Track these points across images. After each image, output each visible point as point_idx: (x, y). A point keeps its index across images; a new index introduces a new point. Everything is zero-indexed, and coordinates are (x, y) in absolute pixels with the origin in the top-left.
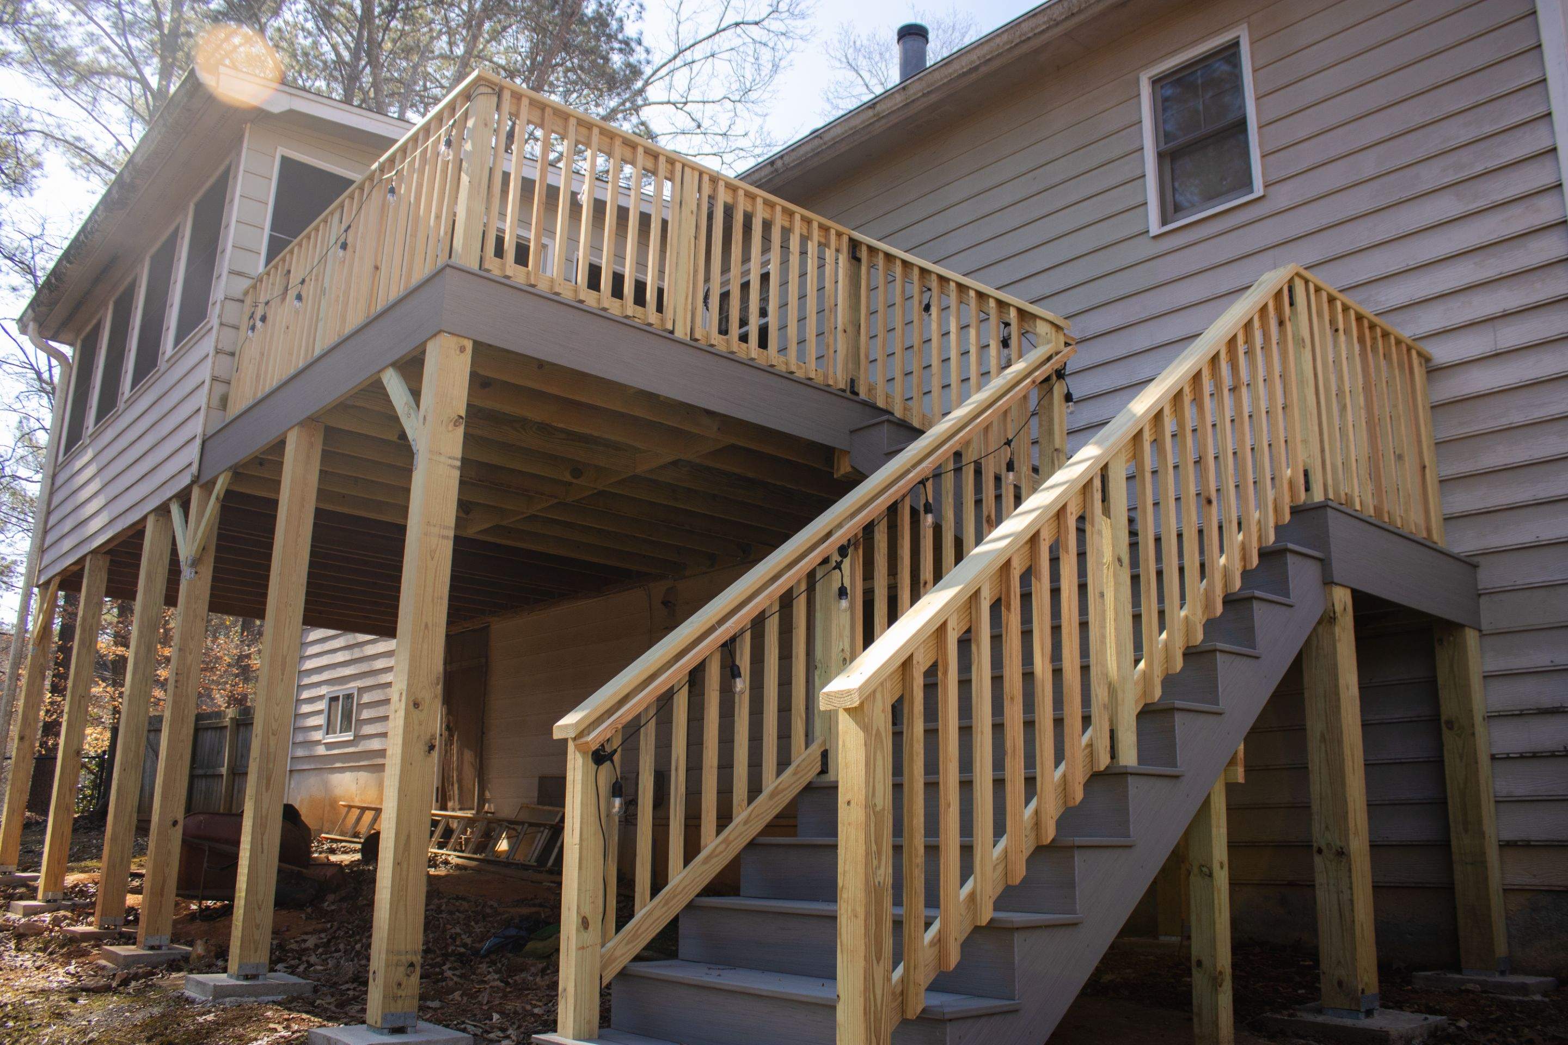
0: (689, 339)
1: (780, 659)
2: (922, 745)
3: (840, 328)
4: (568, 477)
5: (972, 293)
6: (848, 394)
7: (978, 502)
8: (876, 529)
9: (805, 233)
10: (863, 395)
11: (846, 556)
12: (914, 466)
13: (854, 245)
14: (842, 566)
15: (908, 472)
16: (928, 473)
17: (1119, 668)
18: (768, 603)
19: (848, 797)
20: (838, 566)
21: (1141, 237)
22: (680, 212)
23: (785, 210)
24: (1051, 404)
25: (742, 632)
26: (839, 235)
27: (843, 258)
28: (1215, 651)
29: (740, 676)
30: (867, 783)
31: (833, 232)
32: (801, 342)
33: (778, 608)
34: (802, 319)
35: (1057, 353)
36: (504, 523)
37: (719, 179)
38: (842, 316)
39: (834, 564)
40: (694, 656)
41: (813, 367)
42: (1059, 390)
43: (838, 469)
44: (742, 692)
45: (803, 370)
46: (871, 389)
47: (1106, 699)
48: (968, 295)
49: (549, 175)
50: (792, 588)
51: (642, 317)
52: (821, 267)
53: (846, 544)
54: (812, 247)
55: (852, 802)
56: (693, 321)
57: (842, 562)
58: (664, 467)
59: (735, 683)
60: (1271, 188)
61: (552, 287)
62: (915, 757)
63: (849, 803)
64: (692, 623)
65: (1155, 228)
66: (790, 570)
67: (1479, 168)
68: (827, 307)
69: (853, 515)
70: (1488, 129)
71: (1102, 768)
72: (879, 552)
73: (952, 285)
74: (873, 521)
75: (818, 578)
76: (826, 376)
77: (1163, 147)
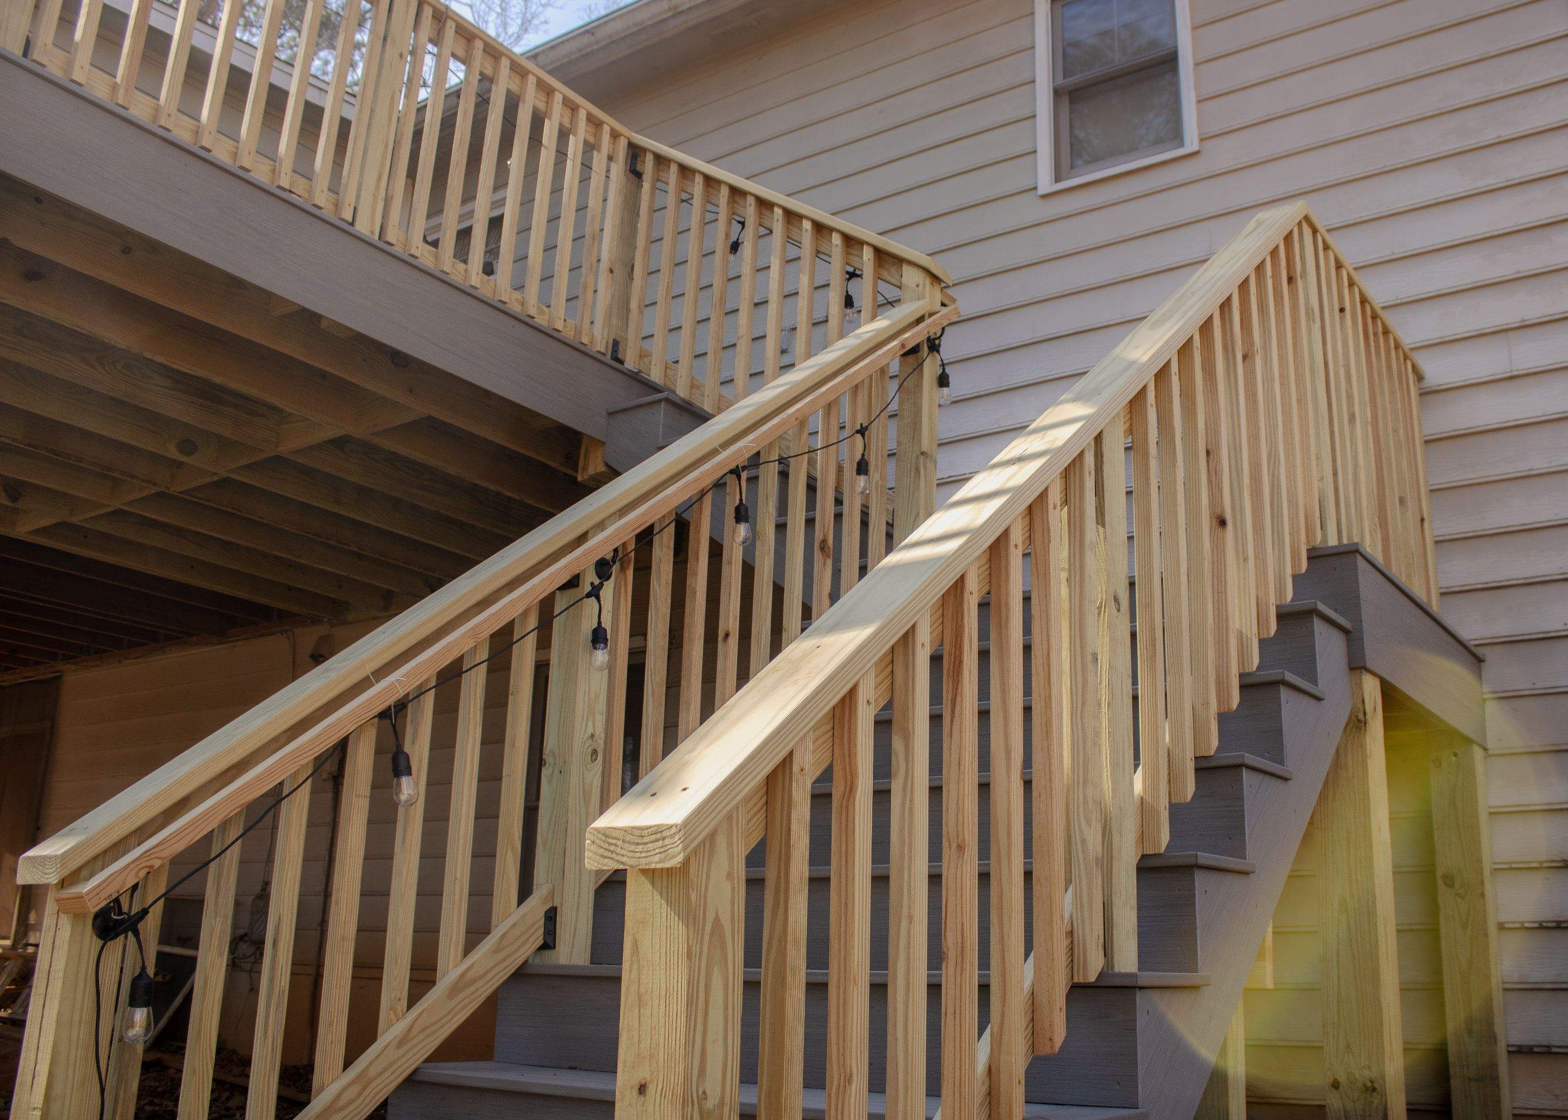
0: (377, 238)
1: (484, 742)
2: (803, 950)
3: (604, 266)
4: (172, 452)
5: (807, 225)
6: (608, 359)
7: (810, 522)
8: (656, 539)
9: (567, 123)
10: (630, 364)
11: (608, 578)
12: (726, 445)
13: (635, 152)
14: (602, 593)
15: (714, 452)
16: (742, 460)
17: (1114, 790)
18: (472, 644)
19: (643, 1073)
20: (595, 593)
21: (1025, 195)
22: (383, 52)
23: (540, 84)
24: (919, 386)
25: (420, 692)
26: (615, 135)
27: (618, 169)
28: (1239, 766)
29: (410, 774)
30: (689, 1043)
31: (606, 129)
32: (547, 278)
33: (485, 657)
34: (550, 248)
35: (931, 315)
36: (75, 520)
37: (448, 17)
38: (608, 246)
39: (588, 588)
40: (325, 730)
41: (562, 313)
42: (930, 368)
43: (585, 468)
44: (410, 803)
45: (546, 317)
46: (644, 355)
47: (1099, 848)
48: (800, 228)
49: (196, 33)
50: (512, 623)
51: (306, 195)
52: (585, 180)
53: (609, 557)
54: (574, 145)
55: (651, 1089)
56: (385, 216)
57: (601, 585)
58: (318, 447)
59: (399, 785)
60: (1209, 144)
61: (155, 118)
62: (789, 978)
63: (642, 1089)
64: (327, 670)
65: (1045, 183)
66: (511, 591)
67: (1489, 136)
68: (588, 231)
69: (624, 511)
70: (1502, 88)
71: (1092, 978)
72: (659, 580)
73: (778, 212)
74: (651, 527)
75: (557, 611)
76: (578, 331)
77: (1060, 81)
